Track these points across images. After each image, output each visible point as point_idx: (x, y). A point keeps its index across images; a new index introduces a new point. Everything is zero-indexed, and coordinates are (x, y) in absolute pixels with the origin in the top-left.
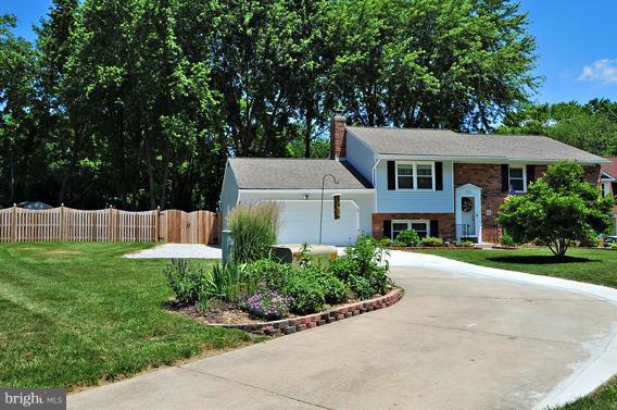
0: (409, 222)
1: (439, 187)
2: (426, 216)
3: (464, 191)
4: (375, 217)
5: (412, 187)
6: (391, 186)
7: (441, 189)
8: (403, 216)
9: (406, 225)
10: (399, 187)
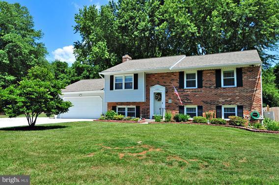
0: (126, 107)
1: (136, 87)
2: (133, 103)
3: (154, 89)
4: (109, 104)
5: (122, 88)
6: (112, 88)
7: (137, 89)
8: (122, 104)
9: (125, 108)
10: (116, 89)
